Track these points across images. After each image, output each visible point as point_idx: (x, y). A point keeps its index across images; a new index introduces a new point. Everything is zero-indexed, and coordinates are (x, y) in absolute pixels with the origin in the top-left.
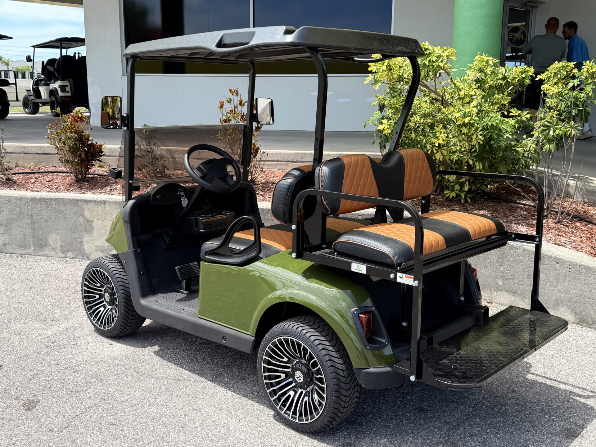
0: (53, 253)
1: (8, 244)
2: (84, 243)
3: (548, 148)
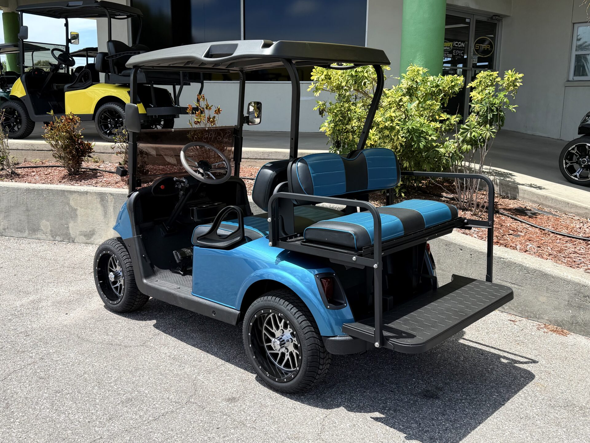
0: (44, 236)
1: (7, 228)
2: (70, 228)
3: (466, 148)
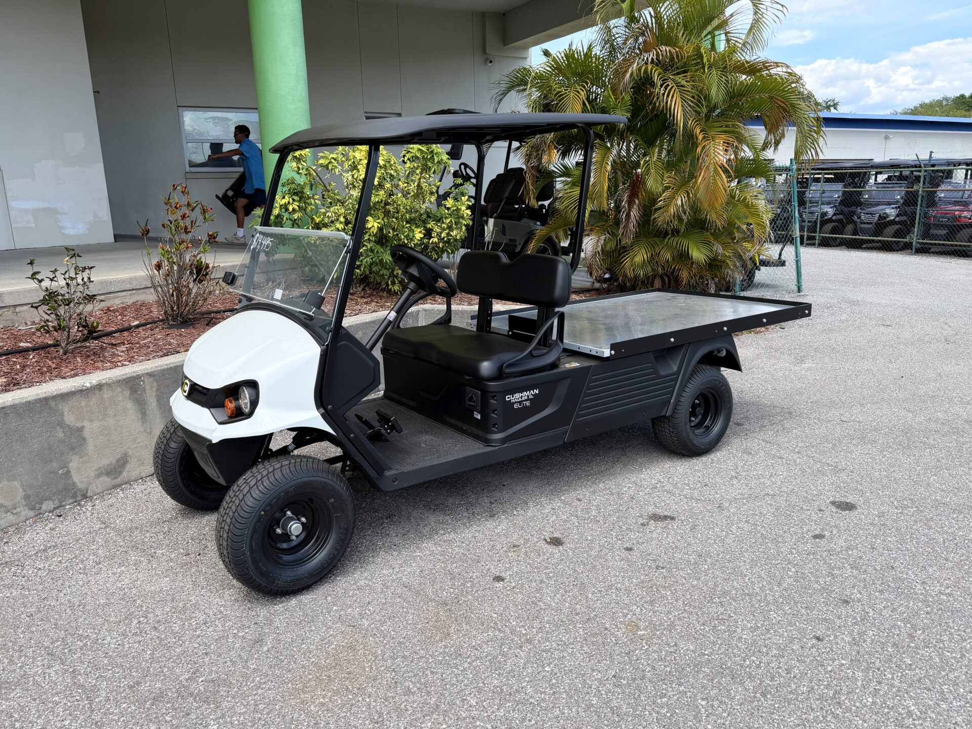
0: (11, 518)
2: (73, 473)
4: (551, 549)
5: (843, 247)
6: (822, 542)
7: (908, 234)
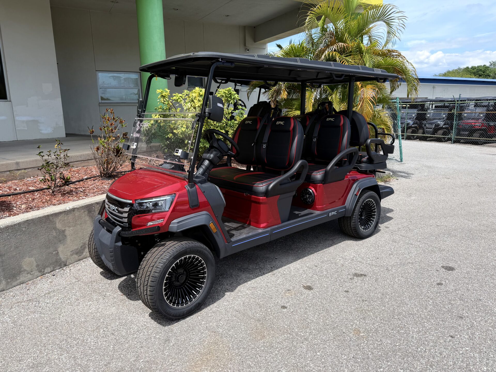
0: (30, 276)
2: (60, 253)
4: (307, 291)
5: (418, 140)
6: (442, 287)
7: (449, 134)
